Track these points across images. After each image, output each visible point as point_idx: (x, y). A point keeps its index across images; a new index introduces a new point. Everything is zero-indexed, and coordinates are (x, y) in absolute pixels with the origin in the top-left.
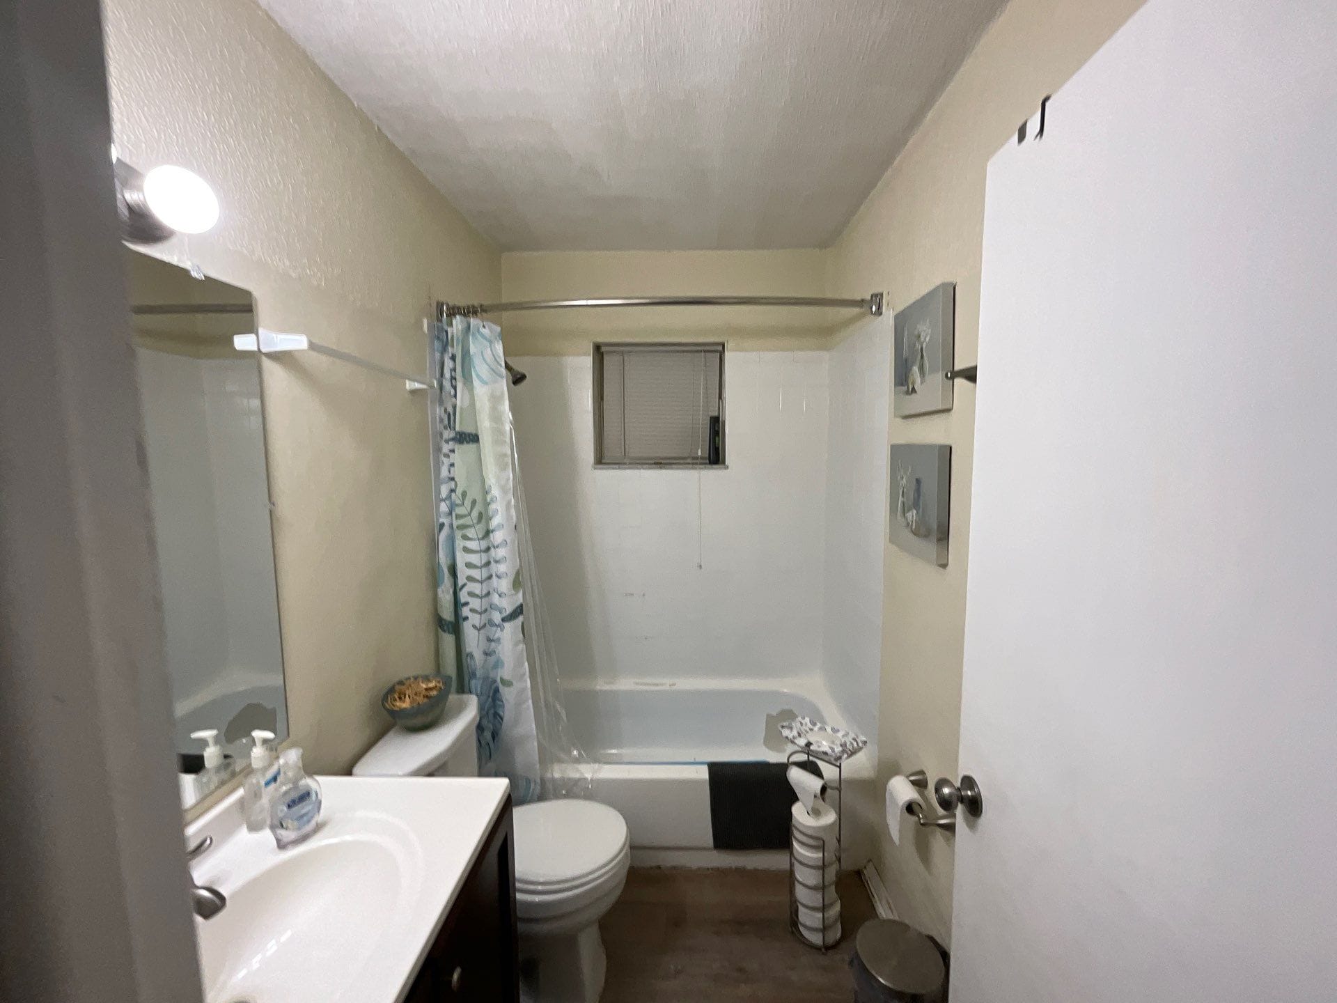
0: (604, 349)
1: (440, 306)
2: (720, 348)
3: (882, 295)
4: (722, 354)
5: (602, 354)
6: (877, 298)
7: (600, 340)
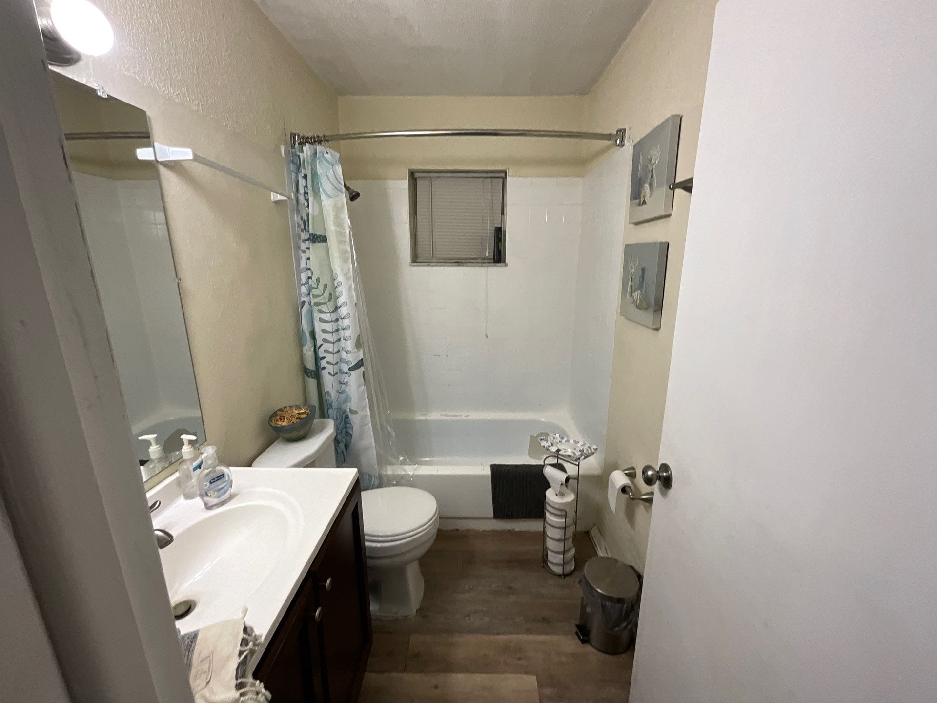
0: (417, 175)
1: (293, 135)
2: (503, 175)
3: (625, 130)
4: (504, 179)
5: (416, 179)
6: (621, 133)
7: (414, 167)
